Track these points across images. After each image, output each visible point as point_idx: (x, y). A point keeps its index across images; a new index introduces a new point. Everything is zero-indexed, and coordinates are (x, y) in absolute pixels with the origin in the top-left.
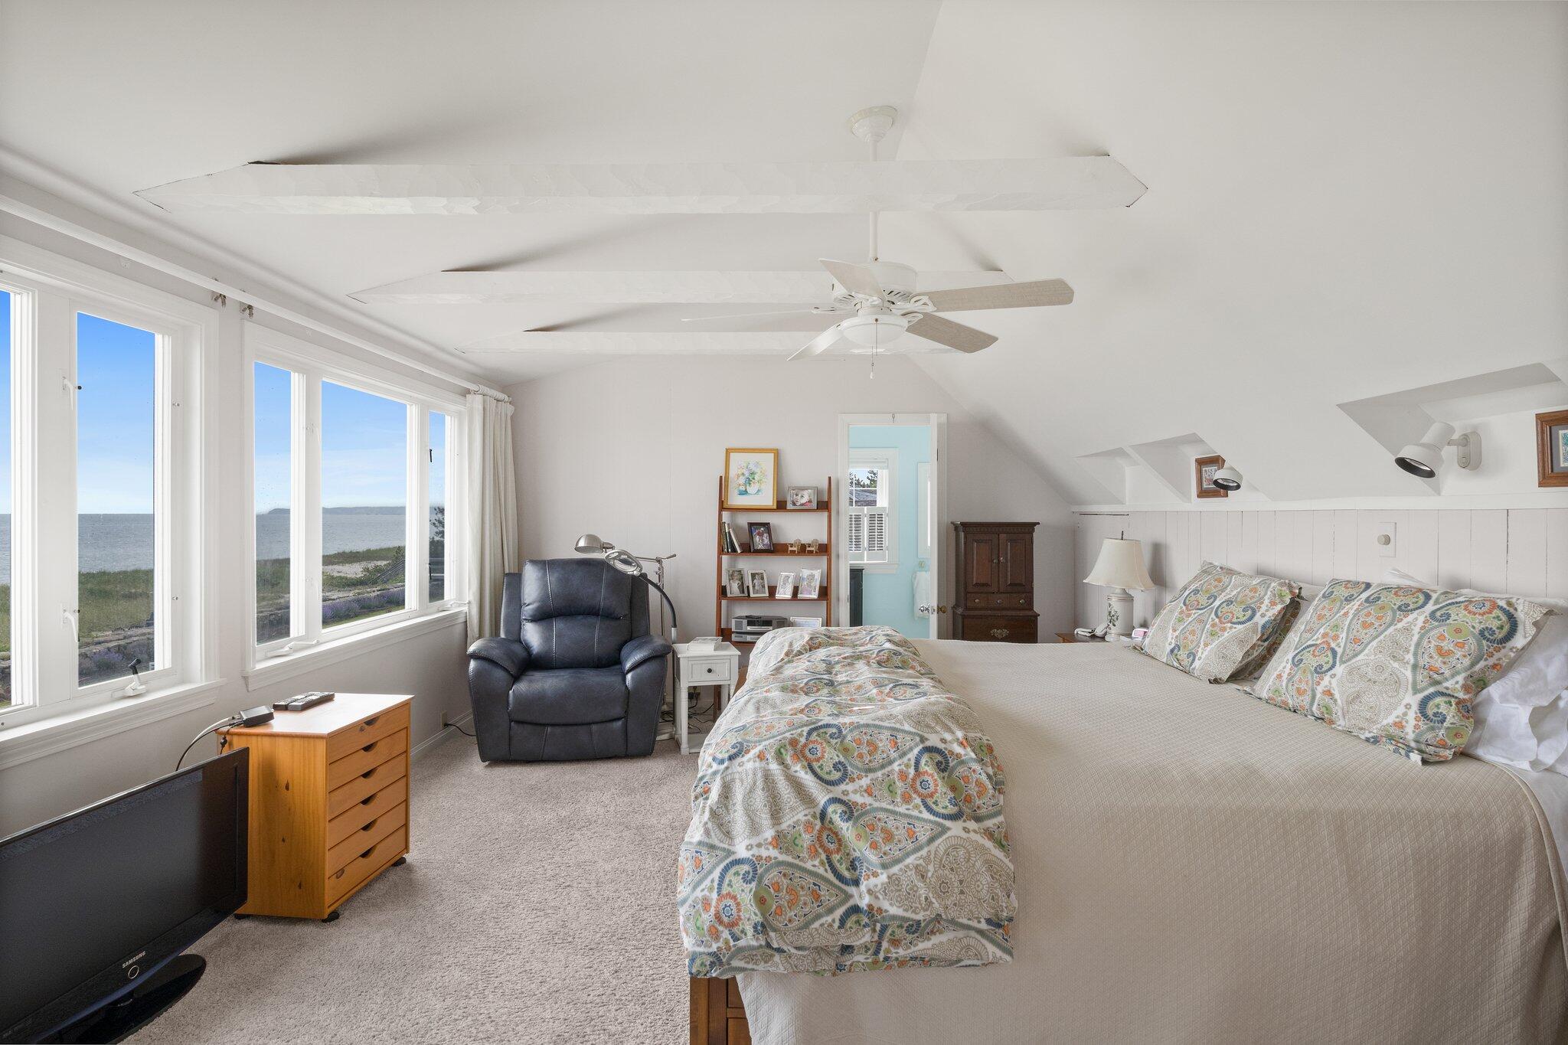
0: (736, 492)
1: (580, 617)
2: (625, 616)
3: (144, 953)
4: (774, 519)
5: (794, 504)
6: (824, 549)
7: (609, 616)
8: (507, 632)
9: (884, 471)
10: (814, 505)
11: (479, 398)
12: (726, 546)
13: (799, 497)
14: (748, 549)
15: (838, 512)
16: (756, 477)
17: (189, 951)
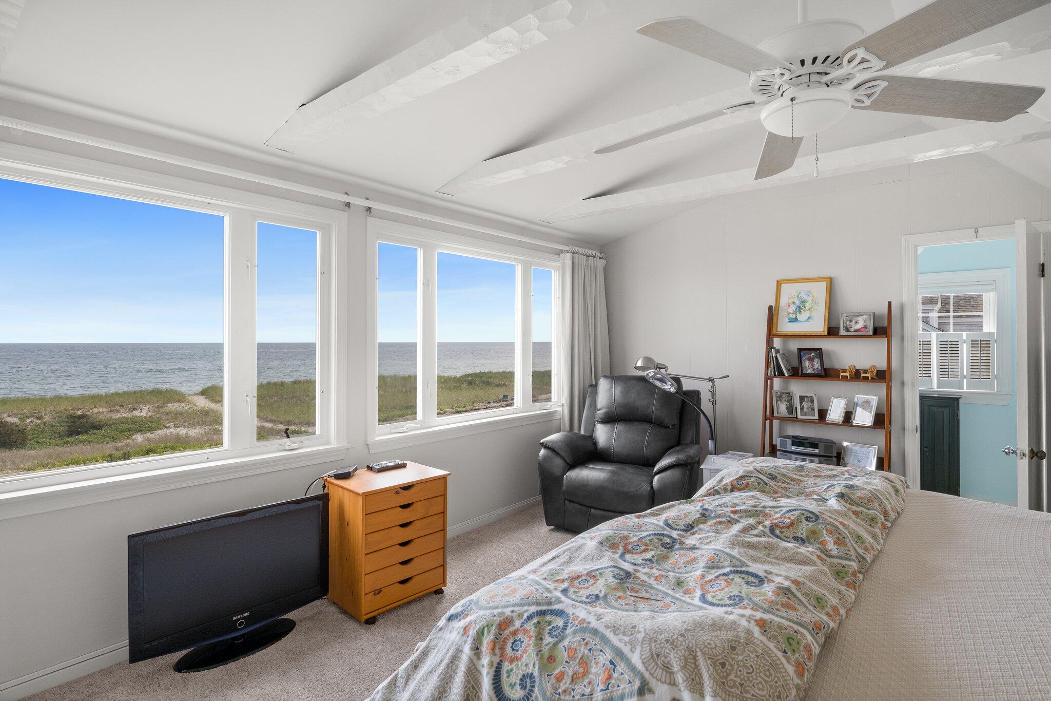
0: (786, 319)
1: (636, 423)
2: (673, 425)
3: (248, 614)
4: (827, 345)
5: (847, 330)
6: (882, 376)
7: (660, 424)
8: (585, 429)
9: (992, 294)
10: (871, 332)
11: (569, 255)
12: (773, 369)
13: (853, 323)
14: (797, 373)
15: (902, 338)
16: (807, 305)
17: (286, 616)
